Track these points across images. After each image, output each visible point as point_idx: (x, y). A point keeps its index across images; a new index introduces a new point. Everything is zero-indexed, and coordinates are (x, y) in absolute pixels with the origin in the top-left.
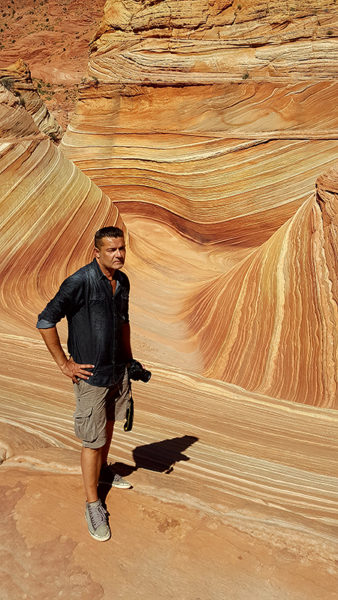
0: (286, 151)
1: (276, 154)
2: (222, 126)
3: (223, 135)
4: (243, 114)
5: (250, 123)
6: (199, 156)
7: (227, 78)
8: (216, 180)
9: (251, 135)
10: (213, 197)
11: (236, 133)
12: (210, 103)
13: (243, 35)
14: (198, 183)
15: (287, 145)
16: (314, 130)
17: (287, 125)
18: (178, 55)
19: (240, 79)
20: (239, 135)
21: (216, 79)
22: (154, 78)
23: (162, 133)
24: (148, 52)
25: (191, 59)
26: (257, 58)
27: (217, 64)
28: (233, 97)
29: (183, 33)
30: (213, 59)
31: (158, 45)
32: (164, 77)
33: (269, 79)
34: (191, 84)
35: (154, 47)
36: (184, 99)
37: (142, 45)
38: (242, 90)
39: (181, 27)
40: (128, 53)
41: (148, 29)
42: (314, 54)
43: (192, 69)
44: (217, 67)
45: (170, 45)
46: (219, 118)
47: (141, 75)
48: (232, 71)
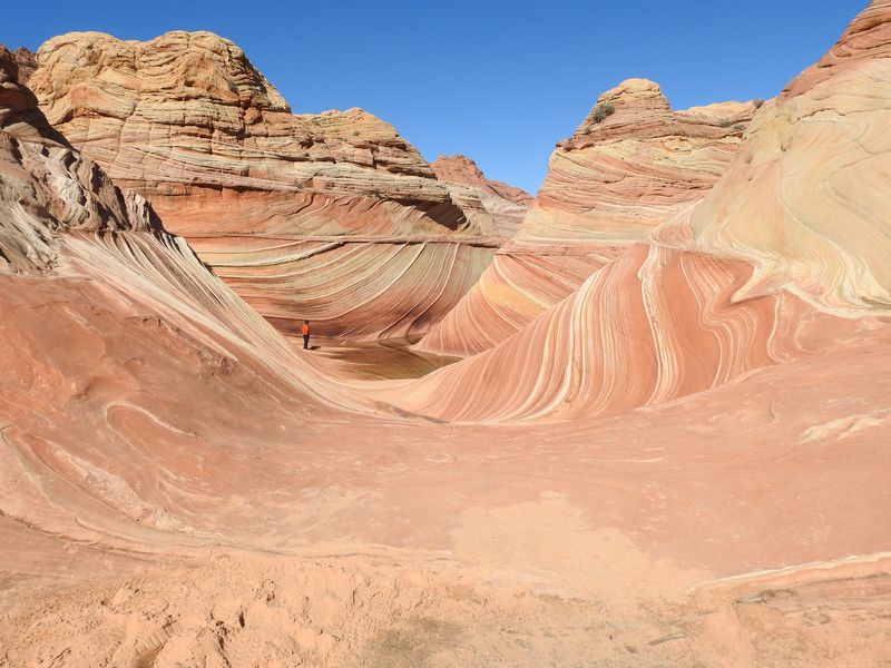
0: (358, 252)
1: (353, 254)
2: (297, 230)
3: (305, 238)
4: (310, 219)
5: (319, 228)
6: (289, 258)
7: (284, 186)
8: (314, 280)
9: (327, 238)
10: (322, 295)
11: (311, 236)
12: (274, 208)
13: (280, 148)
14: (299, 284)
15: (356, 247)
16: (368, 235)
17: (346, 230)
18: (225, 157)
19: (295, 188)
20: (317, 238)
21: (273, 186)
22: (206, 178)
23: (233, 236)
24: (186, 149)
25: (244, 164)
26: (300, 170)
27: (268, 171)
28: (294, 204)
29: (225, 136)
30: (263, 166)
31: (197, 143)
32: (218, 179)
33: (320, 190)
34: (250, 189)
35: (194, 146)
36: (245, 202)
37: (175, 141)
38: (301, 198)
39: (226, 130)
40: (151, 147)
41: (182, 124)
42: (342, 174)
43: (246, 173)
44: (270, 175)
45: (213, 146)
46: (290, 223)
47: (186, 174)
48: (284, 179)
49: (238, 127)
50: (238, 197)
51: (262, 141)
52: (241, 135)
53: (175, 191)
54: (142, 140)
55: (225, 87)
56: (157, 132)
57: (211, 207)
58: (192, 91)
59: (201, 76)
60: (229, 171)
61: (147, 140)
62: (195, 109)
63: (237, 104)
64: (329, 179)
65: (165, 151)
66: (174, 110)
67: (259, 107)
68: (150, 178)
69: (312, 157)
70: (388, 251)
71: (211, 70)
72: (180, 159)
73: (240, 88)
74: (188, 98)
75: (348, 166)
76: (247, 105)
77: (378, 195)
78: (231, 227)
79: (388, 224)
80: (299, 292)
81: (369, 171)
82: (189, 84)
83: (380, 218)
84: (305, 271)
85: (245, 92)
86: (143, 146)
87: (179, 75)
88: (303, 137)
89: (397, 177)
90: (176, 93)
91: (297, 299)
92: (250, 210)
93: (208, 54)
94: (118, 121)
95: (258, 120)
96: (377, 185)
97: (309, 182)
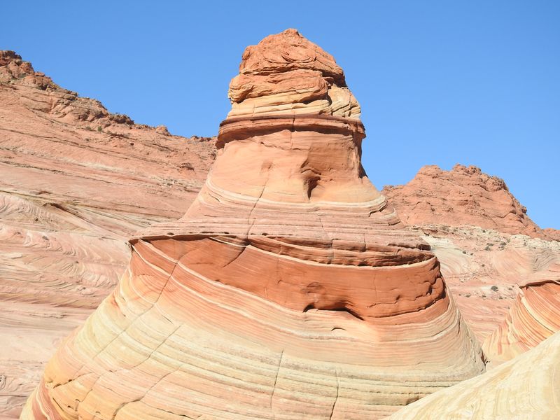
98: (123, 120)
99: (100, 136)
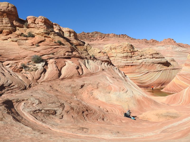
0: (151, 73)
1: (150, 74)
2: (140, 71)
4: (142, 69)
5: (144, 70)
6: (140, 75)
7: (138, 64)
8: (144, 79)
9: (145, 72)
10: (145, 81)
11: (143, 72)
12: (137, 68)
13: (137, 58)
14: (141, 80)
15: (150, 73)
16: (152, 70)
17: (148, 70)
18: (129, 61)
19: (140, 64)
20: (144, 72)
21: (136, 64)
22: (127, 64)
23: (131, 73)
24: (124, 60)
25: (132, 61)
26: (140, 61)
27: (136, 62)
28: (140, 67)
29: (129, 58)
30: (135, 61)
31: (125, 59)
32: (129, 64)
33: (144, 64)
34: (133, 65)
35: (125, 60)
36: (132, 67)
37: (122, 60)
38: (141, 65)
39: (129, 57)
40: (119, 61)
41: (123, 57)
42: (147, 60)
43: (132, 63)
44: (136, 63)
45: (128, 59)
46: (139, 70)
47: (124, 64)
48: (138, 63)
49: (131, 56)
50: (131, 67)
51: (134, 57)
52: (131, 57)
53: (123, 67)
54: (118, 60)
55: (129, 50)
56: (120, 58)
57: (128, 68)
58: (124, 52)
59: (126, 49)
60: (130, 63)
61: (119, 60)
62: (125, 55)
63: (131, 52)
64: (145, 62)
65: (121, 61)
66: (122, 55)
67: (134, 52)
68: (119, 65)
69: (142, 58)
70: (156, 73)
71: (127, 48)
72: (123, 62)
73: (131, 50)
74: (124, 53)
75: (148, 59)
76: (132, 52)
77: (154, 63)
78: (131, 71)
79: (156, 68)
80: (141, 81)
81: (152, 59)
82: (124, 51)
83: (154, 67)
84: (142, 77)
85: (132, 50)
86: (118, 61)
87: (123, 50)
88: (141, 55)
89: (157, 59)
90: (122, 52)
91: (141, 82)
92: (133, 68)
93: (126, 46)
94: (115, 57)
95: (134, 54)
96: (153, 61)
97: (142, 63)
98: (135, 39)
99: (133, 41)
